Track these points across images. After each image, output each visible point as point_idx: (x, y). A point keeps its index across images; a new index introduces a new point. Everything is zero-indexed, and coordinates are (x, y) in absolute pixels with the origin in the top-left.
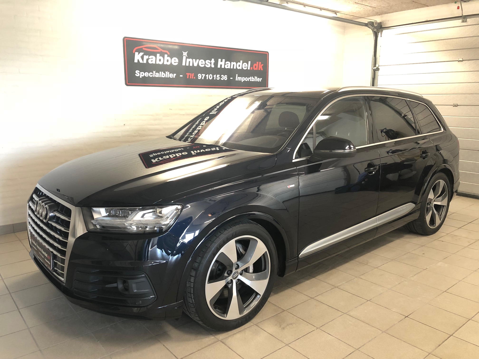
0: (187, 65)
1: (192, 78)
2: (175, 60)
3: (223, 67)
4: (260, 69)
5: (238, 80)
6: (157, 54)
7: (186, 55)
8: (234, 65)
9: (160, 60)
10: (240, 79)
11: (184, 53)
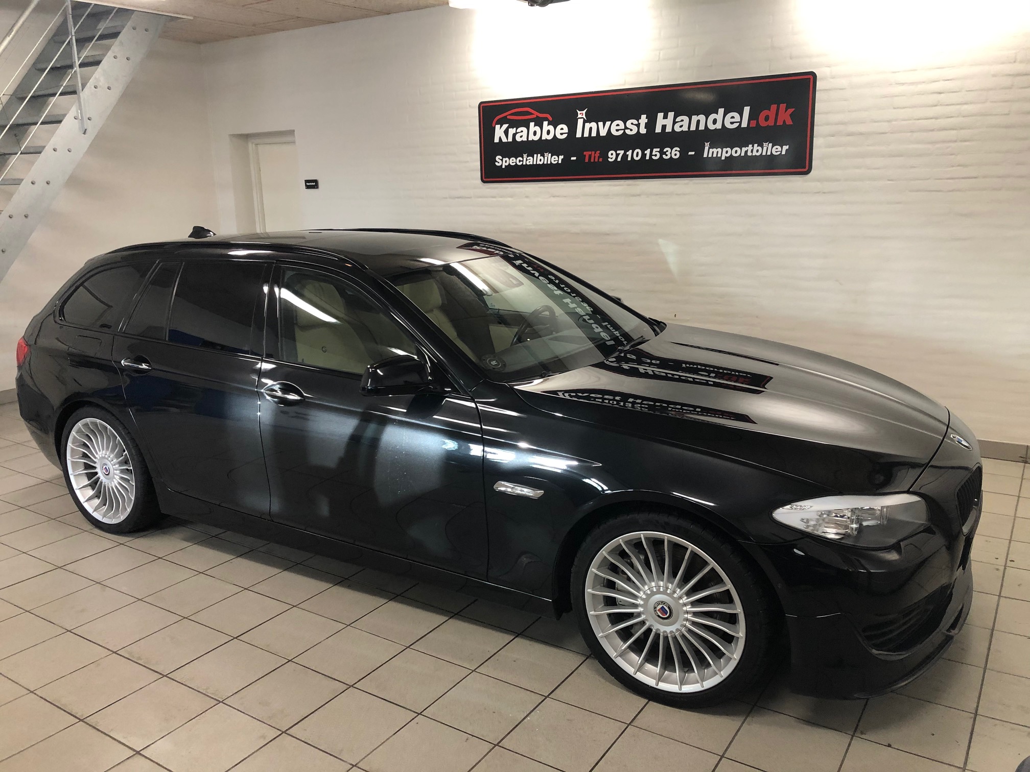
0: (586, 135)
1: (596, 160)
2: (562, 129)
3: (669, 129)
4: (784, 120)
5: (710, 156)
6: (531, 123)
7: (584, 116)
8: (698, 122)
9: (535, 133)
10: (718, 152)
11: (579, 112)
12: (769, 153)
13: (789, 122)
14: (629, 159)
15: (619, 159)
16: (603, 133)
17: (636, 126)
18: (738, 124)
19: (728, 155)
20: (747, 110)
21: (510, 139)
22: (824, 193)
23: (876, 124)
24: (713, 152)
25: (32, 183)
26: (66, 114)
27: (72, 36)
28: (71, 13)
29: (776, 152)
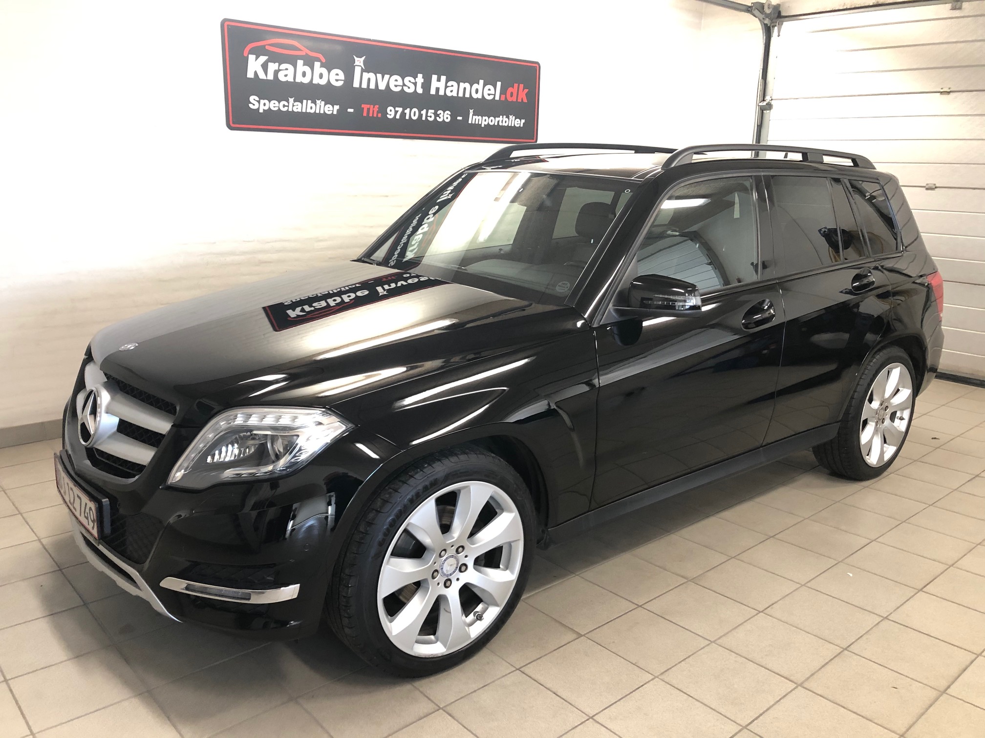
0: (364, 86)
1: (375, 116)
4: (522, 98)
5: (473, 122)
7: (362, 64)
8: (465, 89)
10: (479, 119)
11: (356, 59)
12: (513, 125)
13: (525, 101)
14: (407, 117)
15: (398, 117)
16: (382, 86)
17: (413, 85)
18: (493, 96)
19: (486, 123)
20: (499, 84)
24: (475, 119)
29: (517, 124)
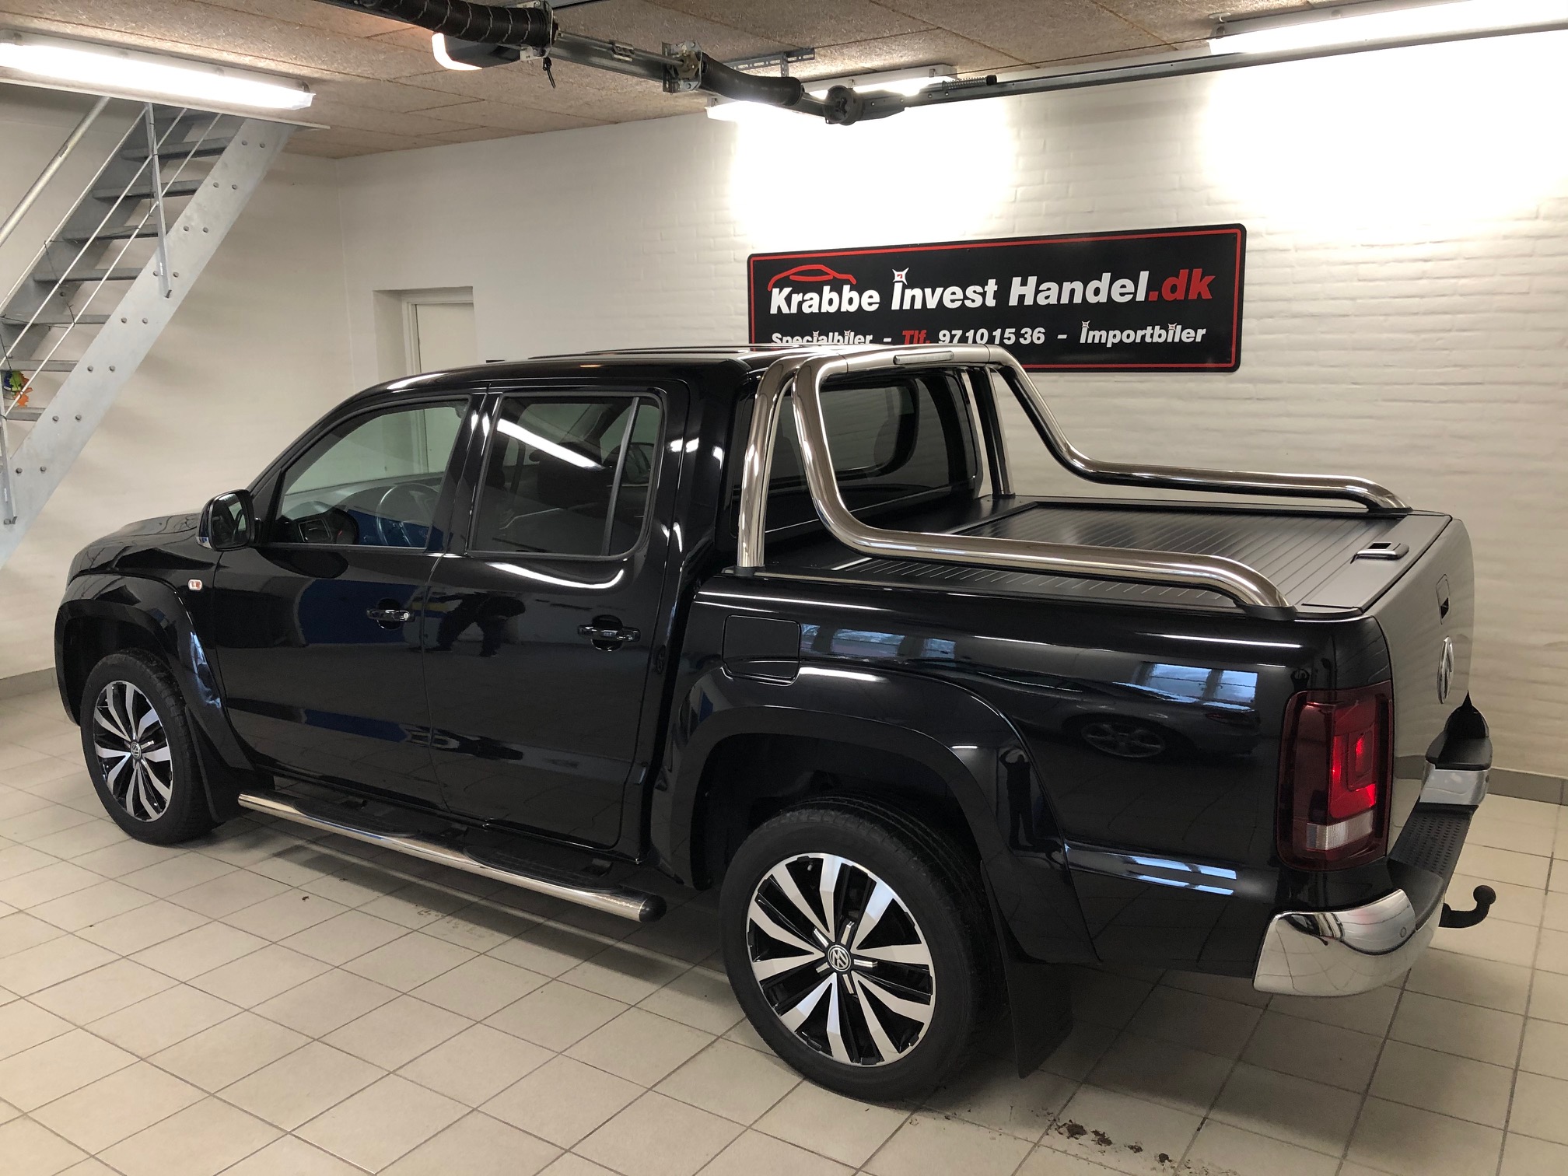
0: (907, 306)
1: (921, 343)
2: (871, 297)
3: (1029, 301)
4: (1199, 294)
5: (1090, 341)
6: (824, 287)
7: (904, 280)
8: (1072, 291)
9: (831, 302)
10: (1101, 336)
11: (896, 273)
12: (1177, 340)
13: (1207, 295)
14: (970, 342)
15: (955, 343)
16: (932, 304)
17: (981, 295)
18: (1132, 296)
19: (1116, 341)
20: (1144, 276)
21: (794, 310)
22: (1258, 399)
23: (1333, 302)
24: (1094, 336)
25: (89, 370)
26: (141, 269)
27: (153, 156)
28: (153, 122)
29: (1188, 338)
